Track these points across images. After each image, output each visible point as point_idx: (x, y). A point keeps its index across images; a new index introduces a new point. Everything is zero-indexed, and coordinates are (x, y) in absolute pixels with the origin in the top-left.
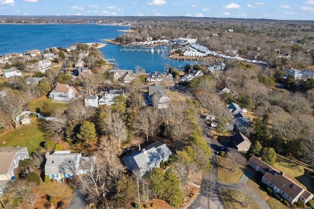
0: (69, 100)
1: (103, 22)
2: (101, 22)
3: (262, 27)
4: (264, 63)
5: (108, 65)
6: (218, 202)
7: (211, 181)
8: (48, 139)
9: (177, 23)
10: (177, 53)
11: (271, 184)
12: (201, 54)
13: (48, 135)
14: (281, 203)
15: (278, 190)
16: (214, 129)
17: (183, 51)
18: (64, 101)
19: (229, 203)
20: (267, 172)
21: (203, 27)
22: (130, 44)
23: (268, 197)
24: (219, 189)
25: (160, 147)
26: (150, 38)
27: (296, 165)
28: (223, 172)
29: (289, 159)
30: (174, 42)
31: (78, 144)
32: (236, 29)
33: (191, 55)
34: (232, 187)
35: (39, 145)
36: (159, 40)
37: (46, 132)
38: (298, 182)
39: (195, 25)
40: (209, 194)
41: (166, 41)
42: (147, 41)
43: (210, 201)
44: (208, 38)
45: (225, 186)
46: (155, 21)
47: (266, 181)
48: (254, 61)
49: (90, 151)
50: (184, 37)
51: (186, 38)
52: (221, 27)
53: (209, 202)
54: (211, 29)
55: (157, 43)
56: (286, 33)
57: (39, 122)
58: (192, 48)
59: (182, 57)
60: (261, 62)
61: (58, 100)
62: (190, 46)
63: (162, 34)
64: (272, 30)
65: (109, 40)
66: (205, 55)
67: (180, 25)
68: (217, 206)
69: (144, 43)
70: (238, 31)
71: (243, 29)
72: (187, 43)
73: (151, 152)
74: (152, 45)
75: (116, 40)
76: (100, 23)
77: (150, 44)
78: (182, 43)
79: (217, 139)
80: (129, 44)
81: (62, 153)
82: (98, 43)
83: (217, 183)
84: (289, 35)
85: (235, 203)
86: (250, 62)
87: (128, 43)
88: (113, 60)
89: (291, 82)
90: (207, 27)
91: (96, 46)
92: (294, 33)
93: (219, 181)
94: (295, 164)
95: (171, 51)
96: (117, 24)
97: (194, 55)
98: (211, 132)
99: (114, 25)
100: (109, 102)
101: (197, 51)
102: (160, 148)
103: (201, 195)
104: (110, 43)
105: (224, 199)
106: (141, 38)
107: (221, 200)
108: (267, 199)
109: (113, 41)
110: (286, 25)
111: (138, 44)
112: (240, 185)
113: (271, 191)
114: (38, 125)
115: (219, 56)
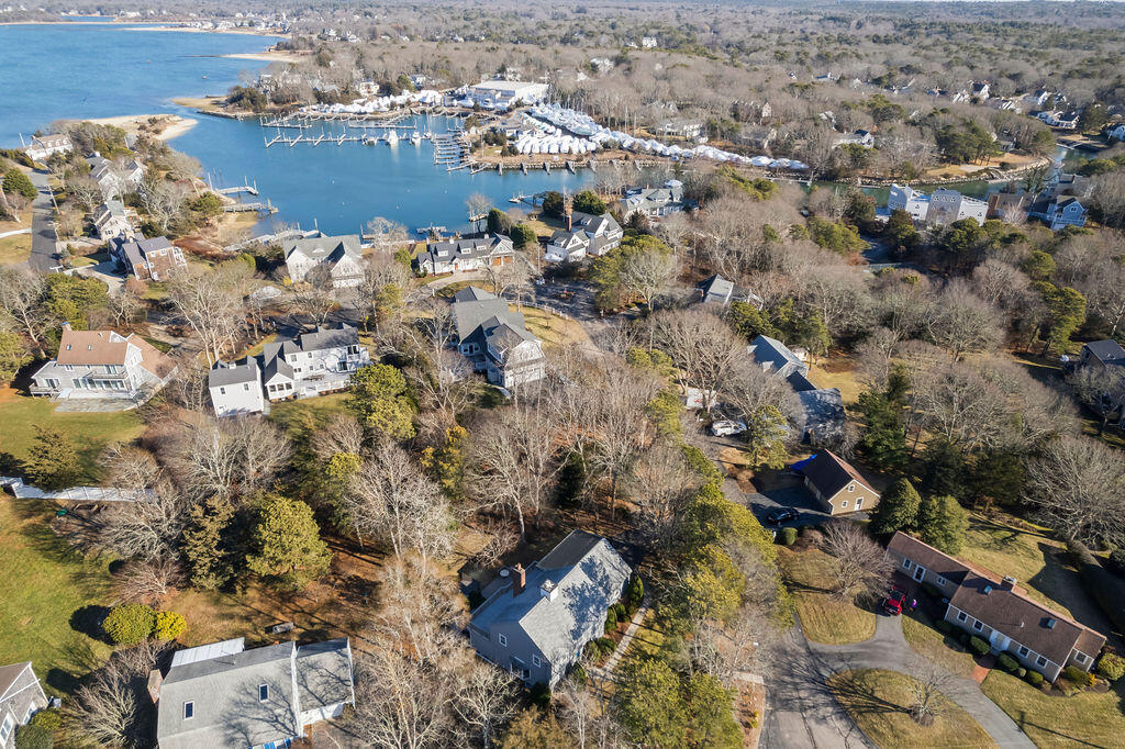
0: (132, 395)
1: (145, 17)
2: (136, 19)
3: (749, 30)
4: (798, 164)
5: (237, 215)
6: (840, 725)
7: (788, 649)
8: (98, 590)
9: (453, 18)
10: (491, 144)
11: (978, 625)
12: (578, 146)
13: (93, 575)
14: (1024, 684)
15: (1007, 642)
16: (725, 441)
17: (508, 135)
18: (112, 401)
19: (874, 718)
20: (959, 584)
21: (550, 31)
22: (297, 113)
23: (981, 672)
24: (826, 674)
25: (588, 556)
26: (368, 87)
27: (1013, 536)
28: (816, 607)
29: (985, 518)
30: (463, 97)
31: (251, 593)
32: (665, 36)
33: (545, 150)
34: (863, 659)
35: (69, 628)
36: (406, 92)
37: (80, 560)
38: (1042, 595)
39: (517, 26)
40: (800, 698)
41: (432, 96)
42: (361, 101)
43: (812, 723)
44: (582, 77)
45: (841, 657)
46: (366, 14)
47: (962, 617)
48: (764, 160)
49: (311, 614)
50: (495, 78)
51: (503, 79)
52: (612, 31)
53: (810, 731)
54: (582, 37)
55: (402, 106)
56: (830, 49)
57: (29, 516)
58: (538, 118)
59: (513, 160)
60: (785, 162)
61: (81, 401)
62: (529, 114)
63: (412, 69)
64: (786, 37)
65: (203, 103)
66: (592, 147)
67: (465, 27)
68: (842, 739)
69: (349, 108)
70: (672, 44)
71: (688, 34)
72: (513, 100)
73: (573, 587)
74: (384, 115)
75: (233, 100)
76: (130, 19)
77: (376, 113)
78: (495, 101)
79: (751, 480)
80: (291, 116)
81: (212, 656)
82: (158, 117)
83: (811, 653)
84: (839, 56)
85: (893, 714)
86: (751, 166)
87: (285, 113)
88: (251, 189)
89: (905, 233)
90: (564, 32)
91: (157, 132)
92: (853, 48)
93: (813, 645)
94: (1009, 534)
95: (468, 137)
96: (210, 25)
97: (554, 150)
98: (721, 456)
99: (196, 30)
100: (309, 384)
101: (559, 131)
102: (591, 560)
103: (776, 710)
104: (209, 114)
105: (853, 706)
106: (334, 87)
107: (844, 713)
108: (982, 678)
109: (217, 103)
110: (820, 20)
111: (329, 113)
112: (885, 644)
113: (985, 649)
114: (27, 532)
115: (641, 149)
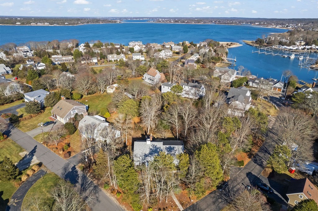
1: (260, 24)
2: (257, 25)
18: (150, 84)
26: (301, 43)
36: (314, 45)
42: (294, 46)
55: (308, 49)
61: (147, 82)
65: (249, 42)
73: (156, 146)
77: (296, 50)
82: (233, 43)
87: (267, 46)
91: (230, 46)
96: (275, 26)
99: (270, 27)
102: (173, 147)
104: (247, 44)
106: (287, 41)
109: (252, 42)
111: (280, 48)
